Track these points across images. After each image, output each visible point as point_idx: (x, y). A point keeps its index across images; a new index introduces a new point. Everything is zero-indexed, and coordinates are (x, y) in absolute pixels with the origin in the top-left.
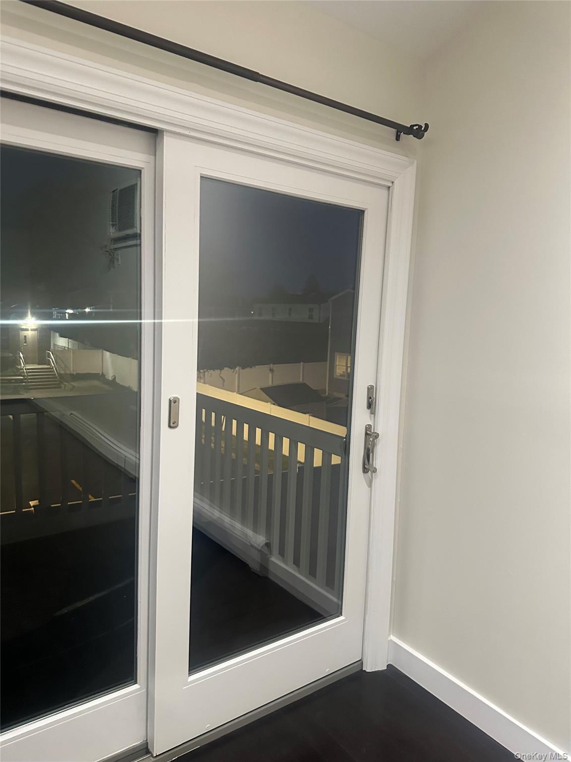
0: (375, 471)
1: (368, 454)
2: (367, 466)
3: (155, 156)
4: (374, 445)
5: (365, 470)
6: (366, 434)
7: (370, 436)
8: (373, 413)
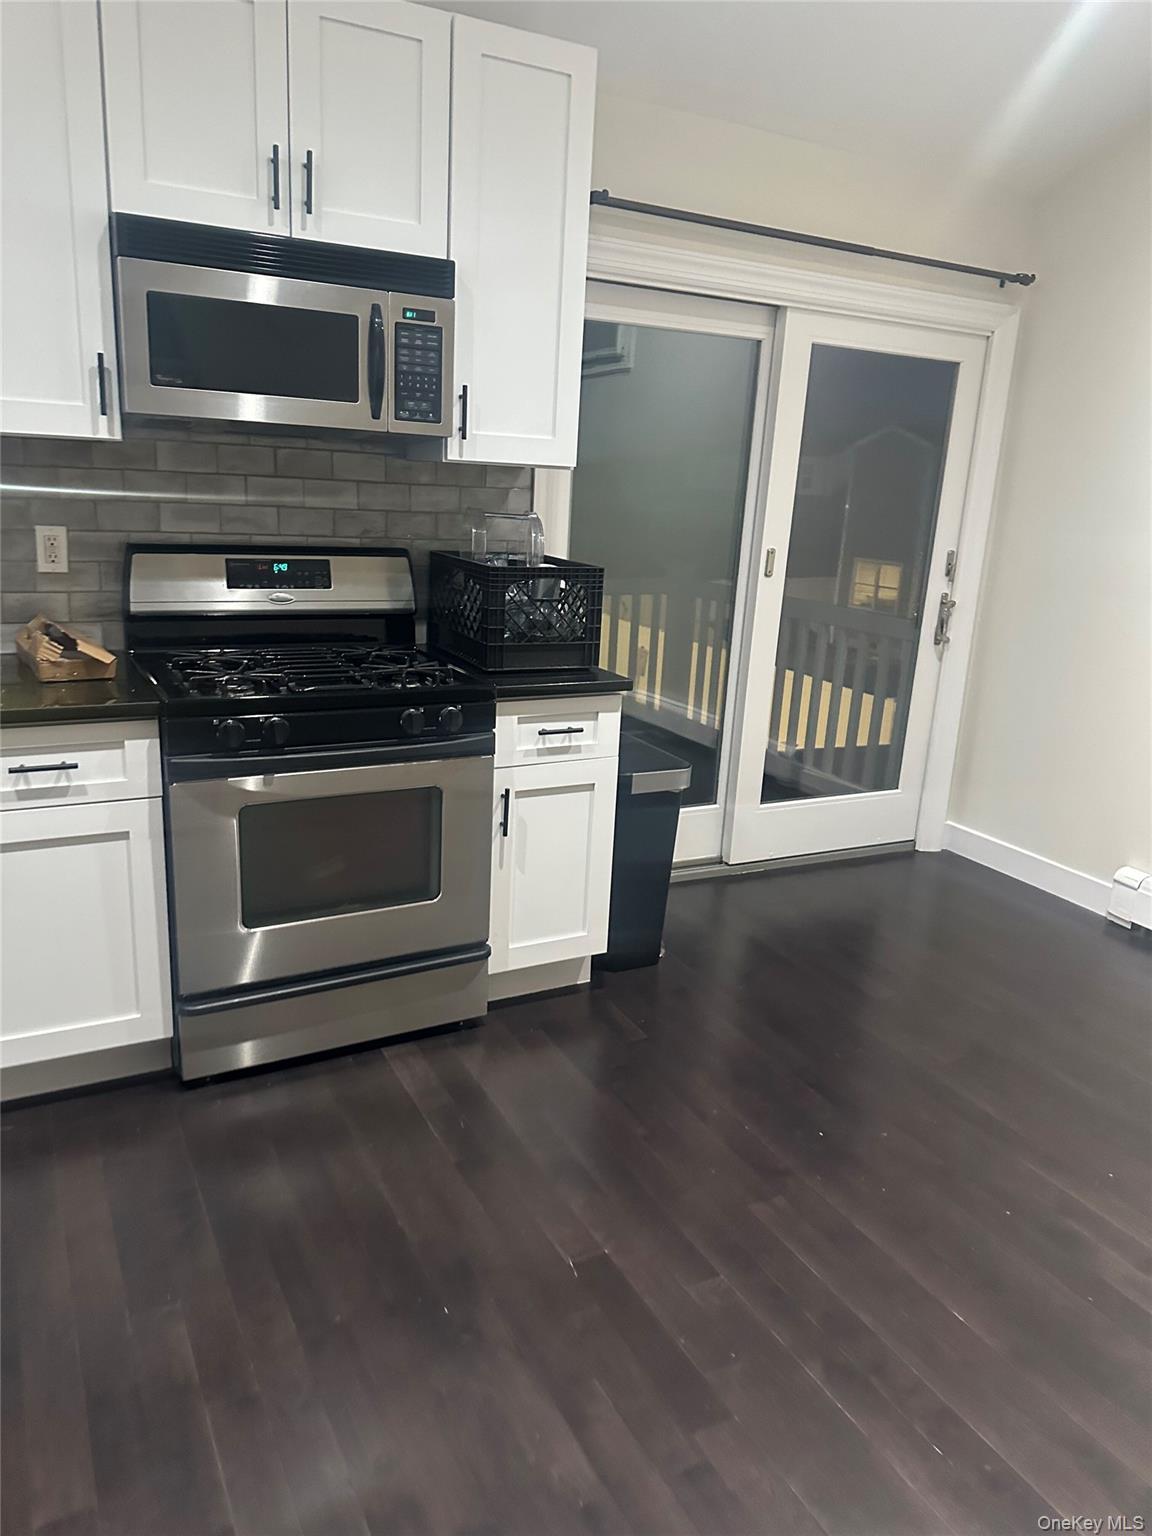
0: (948, 641)
1: (942, 624)
2: (940, 638)
3: (775, 326)
4: (949, 615)
5: (937, 642)
6: (942, 603)
7: (946, 604)
8: (952, 580)
